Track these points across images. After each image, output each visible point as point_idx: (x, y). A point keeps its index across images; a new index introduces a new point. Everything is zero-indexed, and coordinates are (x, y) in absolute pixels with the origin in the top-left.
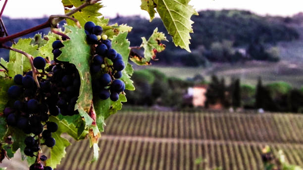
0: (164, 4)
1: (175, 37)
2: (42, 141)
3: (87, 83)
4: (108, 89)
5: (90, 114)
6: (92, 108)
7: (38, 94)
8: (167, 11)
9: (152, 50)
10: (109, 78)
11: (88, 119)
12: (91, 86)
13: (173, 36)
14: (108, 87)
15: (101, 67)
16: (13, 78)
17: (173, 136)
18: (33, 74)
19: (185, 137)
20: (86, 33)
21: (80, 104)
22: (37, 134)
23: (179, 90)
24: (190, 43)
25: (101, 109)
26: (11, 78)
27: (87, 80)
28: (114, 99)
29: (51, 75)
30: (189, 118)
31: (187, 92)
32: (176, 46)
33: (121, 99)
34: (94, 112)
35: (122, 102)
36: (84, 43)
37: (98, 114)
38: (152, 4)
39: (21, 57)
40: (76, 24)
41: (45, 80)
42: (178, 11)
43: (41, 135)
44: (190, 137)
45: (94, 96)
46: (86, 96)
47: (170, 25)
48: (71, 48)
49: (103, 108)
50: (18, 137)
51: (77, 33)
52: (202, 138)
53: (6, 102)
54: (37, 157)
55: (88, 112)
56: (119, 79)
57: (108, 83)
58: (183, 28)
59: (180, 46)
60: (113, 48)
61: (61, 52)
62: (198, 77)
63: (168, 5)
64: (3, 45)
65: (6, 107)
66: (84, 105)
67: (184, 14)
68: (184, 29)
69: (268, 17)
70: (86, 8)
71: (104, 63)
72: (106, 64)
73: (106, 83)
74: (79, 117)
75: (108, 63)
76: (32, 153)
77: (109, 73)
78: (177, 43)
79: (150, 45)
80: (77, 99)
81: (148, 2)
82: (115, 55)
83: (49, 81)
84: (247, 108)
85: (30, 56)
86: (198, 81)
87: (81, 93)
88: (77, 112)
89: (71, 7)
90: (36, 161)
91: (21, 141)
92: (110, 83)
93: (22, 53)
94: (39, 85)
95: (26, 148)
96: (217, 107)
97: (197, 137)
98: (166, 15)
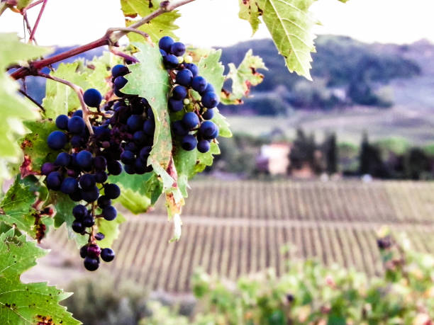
0: (273, 10)
1: (289, 58)
2: (97, 212)
3: (164, 127)
4: (194, 135)
5: (169, 171)
6: (171, 162)
7: (90, 144)
8: (278, 20)
9: (244, 82)
10: (196, 119)
11: (167, 179)
12: (169, 131)
13: (286, 57)
14: (193, 133)
15: (183, 104)
16: (54, 120)
17: (241, 215)
18: (84, 115)
19: (258, 217)
20: (162, 53)
21: (154, 157)
22: (90, 201)
23: (250, 150)
24: (311, 68)
25: (184, 164)
26: (51, 120)
27: (164, 121)
28: (203, 149)
29: (110, 116)
30: (265, 189)
31: (260, 153)
32: (291, 71)
33: (212, 151)
34: (174, 169)
35: (213, 155)
36: (158, 68)
37: (179, 172)
38: (256, 10)
39: (65, 89)
40: (146, 40)
41: (100, 123)
42: (293, 20)
43: (96, 203)
44: (266, 217)
45: (173, 145)
46: (163, 146)
47: (282, 41)
48: (140, 75)
49: (186, 163)
50: (62, 207)
51: (148, 53)
52: (283, 218)
53: (44, 154)
54: (91, 235)
55: (166, 168)
56: (210, 121)
57: (195, 126)
58: (302, 45)
59: (297, 72)
60: (200, 74)
61: (126, 81)
62: (277, 131)
63: (279, 12)
64: (40, 72)
65: (44, 163)
66: (160, 159)
67: (303, 25)
68: (302, 47)
69: (376, 45)
70: (157, 18)
71: (187, 97)
72: (191, 99)
73: (191, 127)
74: (153, 175)
75: (194, 97)
76: (84, 229)
77: (196, 112)
78: (292, 66)
79: (241, 75)
80: (150, 150)
81: (250, 7)
82: (203, 85)
83: (108, 123)
84: (348, 174)
85: (78, 88)
86: (277, 137)
87: (156, 141)
88: (151, 169)
89: (134, 16)
90: (90, 240)
91: (67, 213)
92: (197, 126)
93: (67, 83)
94: (92, 131)
95: (75, 222)
96: (305, 173)
97: (275, 217)
98: (276, 27)
